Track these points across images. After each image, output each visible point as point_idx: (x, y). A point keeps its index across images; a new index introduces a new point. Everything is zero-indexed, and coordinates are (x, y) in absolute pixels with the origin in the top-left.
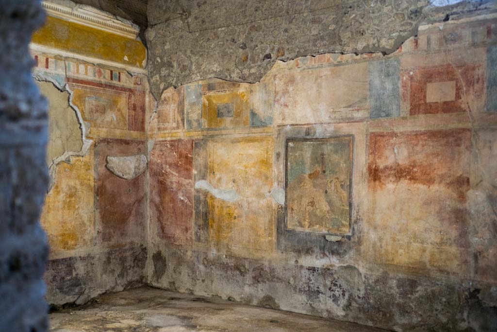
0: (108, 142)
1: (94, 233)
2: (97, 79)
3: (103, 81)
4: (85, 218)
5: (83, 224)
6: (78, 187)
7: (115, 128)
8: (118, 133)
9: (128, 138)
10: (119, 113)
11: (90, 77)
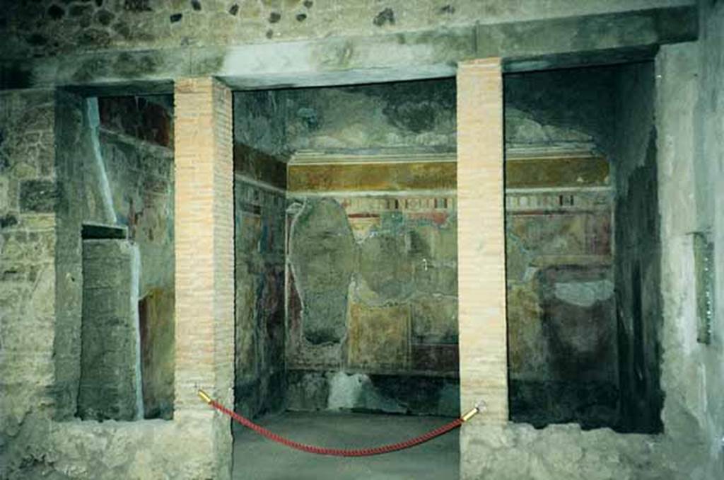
0: (557, 269)
1: (541, 359)
2: (542, 207)
3: (550, 208)
4: (530, 344)
5: (527, 349)
6: (521, 313)
7: (568, 253)
8: (571, 259)
9: (584, 263)
10: (572, 238)
11: (534, 207)
